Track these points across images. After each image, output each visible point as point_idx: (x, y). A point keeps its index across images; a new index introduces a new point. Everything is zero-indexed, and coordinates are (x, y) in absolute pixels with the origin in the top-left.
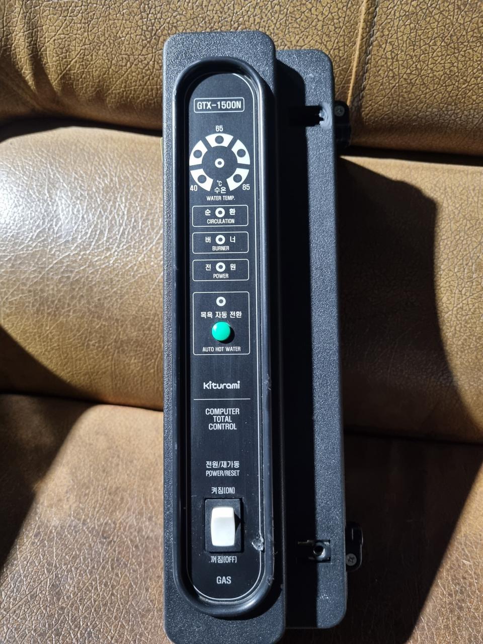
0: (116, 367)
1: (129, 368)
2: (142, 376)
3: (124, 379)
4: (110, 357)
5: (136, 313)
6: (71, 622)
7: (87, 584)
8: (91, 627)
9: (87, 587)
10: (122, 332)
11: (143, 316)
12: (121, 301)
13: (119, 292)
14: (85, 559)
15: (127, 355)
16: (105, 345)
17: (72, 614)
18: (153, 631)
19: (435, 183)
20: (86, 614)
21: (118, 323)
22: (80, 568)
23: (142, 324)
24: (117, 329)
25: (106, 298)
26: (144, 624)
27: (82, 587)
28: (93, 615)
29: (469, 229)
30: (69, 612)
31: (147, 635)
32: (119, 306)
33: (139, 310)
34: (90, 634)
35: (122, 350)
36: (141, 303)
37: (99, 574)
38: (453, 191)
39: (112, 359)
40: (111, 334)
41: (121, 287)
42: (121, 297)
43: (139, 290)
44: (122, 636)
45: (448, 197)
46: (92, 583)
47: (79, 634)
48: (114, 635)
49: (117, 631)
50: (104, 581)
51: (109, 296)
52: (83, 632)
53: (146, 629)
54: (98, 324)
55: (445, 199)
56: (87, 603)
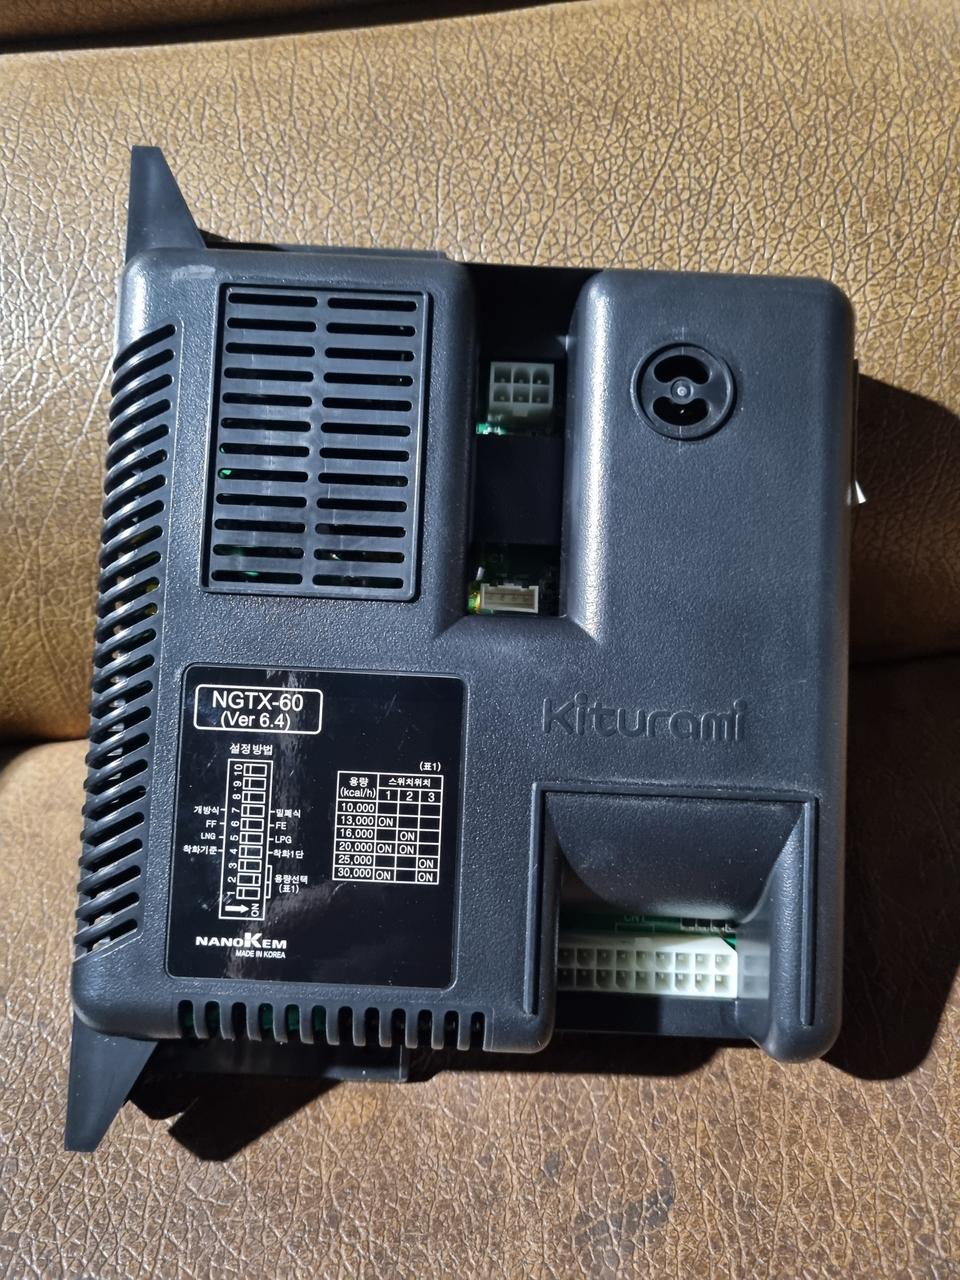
19: (732, 24)
29: (835, 117)
38: (781, 36)
45: (771, 51)
55: (765, 56)
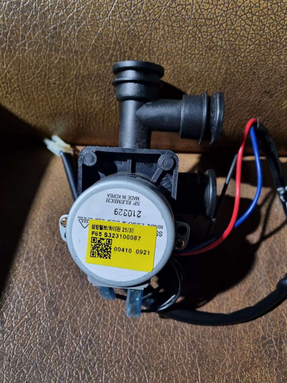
0: (79, 106)
1: (92, 107)
2: (104, 114)
3: (86, 118)
4: (72, 96)
5: (96, 42)
6: (72, 333)
7: (80, 298)
8: (90, 335)
9: (81, 300)
10: (82, 67)
11: (103, 45)
12: (79, 28)
13: (75, 17)
14: (74, 277)
15: (89, 92)
16: (66, 82)
17: (71, 326)
18: (146, 331)
20: (84, 324)
21: (77, 55)
22: (72, 285)
23: (103, 55)
24: (77, 63)
25: (61, 26)
26: (137, 327)
27: (76, 301)
28: (90, 324)
30: (68, 325)
31: (142, 335)
32: (76, 34)
33: (98, 39)
34: (90, 341)
35: (83, 87)
36: (101, 29)
37: (90, 289)
39: (74, 97)
40: (71, 69)
41: (77, 11)
42: (79, 23)
43: (96, 14)
44: (120, 339)
46: (84, 297)
47: (81, 343)
48: (112, 339)
49: (115, 336)
50: (95, 294)
51: (65, 23)
52: (84, 340)
53: (139, 331)
54: (56, 58)
56: (83, 314)
